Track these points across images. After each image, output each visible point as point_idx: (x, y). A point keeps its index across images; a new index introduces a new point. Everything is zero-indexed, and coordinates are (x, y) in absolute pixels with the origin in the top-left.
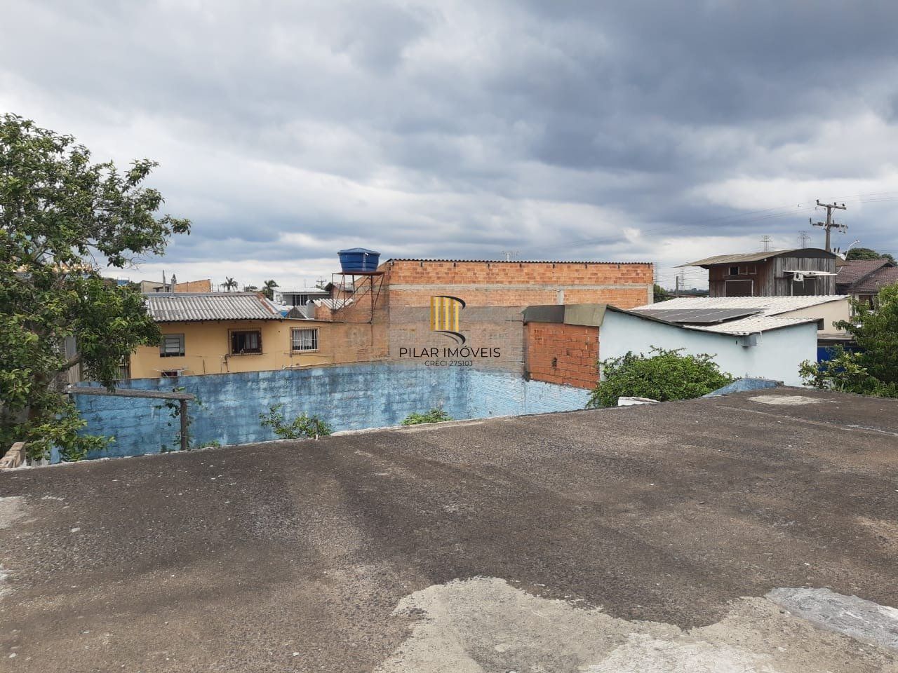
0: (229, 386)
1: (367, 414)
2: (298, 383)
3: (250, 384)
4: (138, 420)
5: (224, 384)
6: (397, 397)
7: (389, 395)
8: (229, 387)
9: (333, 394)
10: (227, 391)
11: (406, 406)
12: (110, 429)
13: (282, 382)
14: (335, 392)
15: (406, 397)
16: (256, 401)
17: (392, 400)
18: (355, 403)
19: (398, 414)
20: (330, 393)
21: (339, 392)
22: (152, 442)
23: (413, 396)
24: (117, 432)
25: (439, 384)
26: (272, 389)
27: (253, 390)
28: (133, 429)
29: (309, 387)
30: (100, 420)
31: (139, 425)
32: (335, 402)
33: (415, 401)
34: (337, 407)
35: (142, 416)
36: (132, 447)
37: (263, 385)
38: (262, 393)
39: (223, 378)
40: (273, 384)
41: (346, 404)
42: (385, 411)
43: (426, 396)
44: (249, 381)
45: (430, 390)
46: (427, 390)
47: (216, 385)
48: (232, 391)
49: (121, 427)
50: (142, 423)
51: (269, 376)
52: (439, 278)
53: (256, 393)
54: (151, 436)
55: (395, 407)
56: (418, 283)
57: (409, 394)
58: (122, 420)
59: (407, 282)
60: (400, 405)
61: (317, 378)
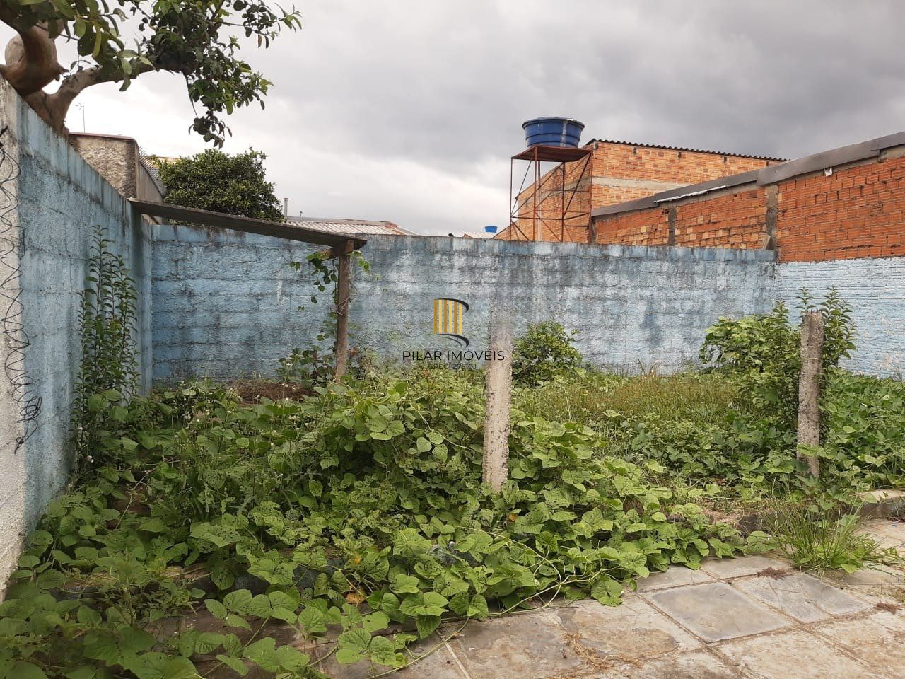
0: (405, 257)
1: (614, 328)
2: (512, 264)
3: (438, 257)
4: (255, 302)
5: (397, 252)
6: (664, 304)
7: (651, 300)
8: (406, 260)
9: (566, 289)
10: (403, 265)
11: (676, 320)
12: (207, 314)
13: (488, 260)
14: (569, 286)
15: (677, 305)
16: (447, 288)
17: (655, 307)
18: (598, 307)
19: (666, 332)
20: (562, 286)
21: (576, 286)
22: (277, 342)
23: (688, 305)
24: (218, 318)
25: (728, 289)
26: (472, 269)
27: (442, 267)
28: (245, 316)
29: (530, 272)
30: (191, 295)
31: (257, 310)
32: (569, 303)
33: (690, 313)
34: (571, 311)
35: (262, 295)
36: (243, 348)
37: (459, 261)
38: (456, 275)
39: (397, 240)
40: (474, 262)
41: (586, 305)
42: (644, 326)
43: (709, 306)
44: (437, 252)
45: (715, 296)
46: (710, 297)
47: (384, 253)
48: (410, 266)
49: (226, 311)
50: (262, 306)
51: (469, 247)
52: (657, 172)
53: (447, 272)
54: (277, 332)
55: (661, 320)
56: (629, 176)
57: (683, 300)
58: (228, 299)
59: (614, 175)
60: (668, 317)
61: (543, 258)
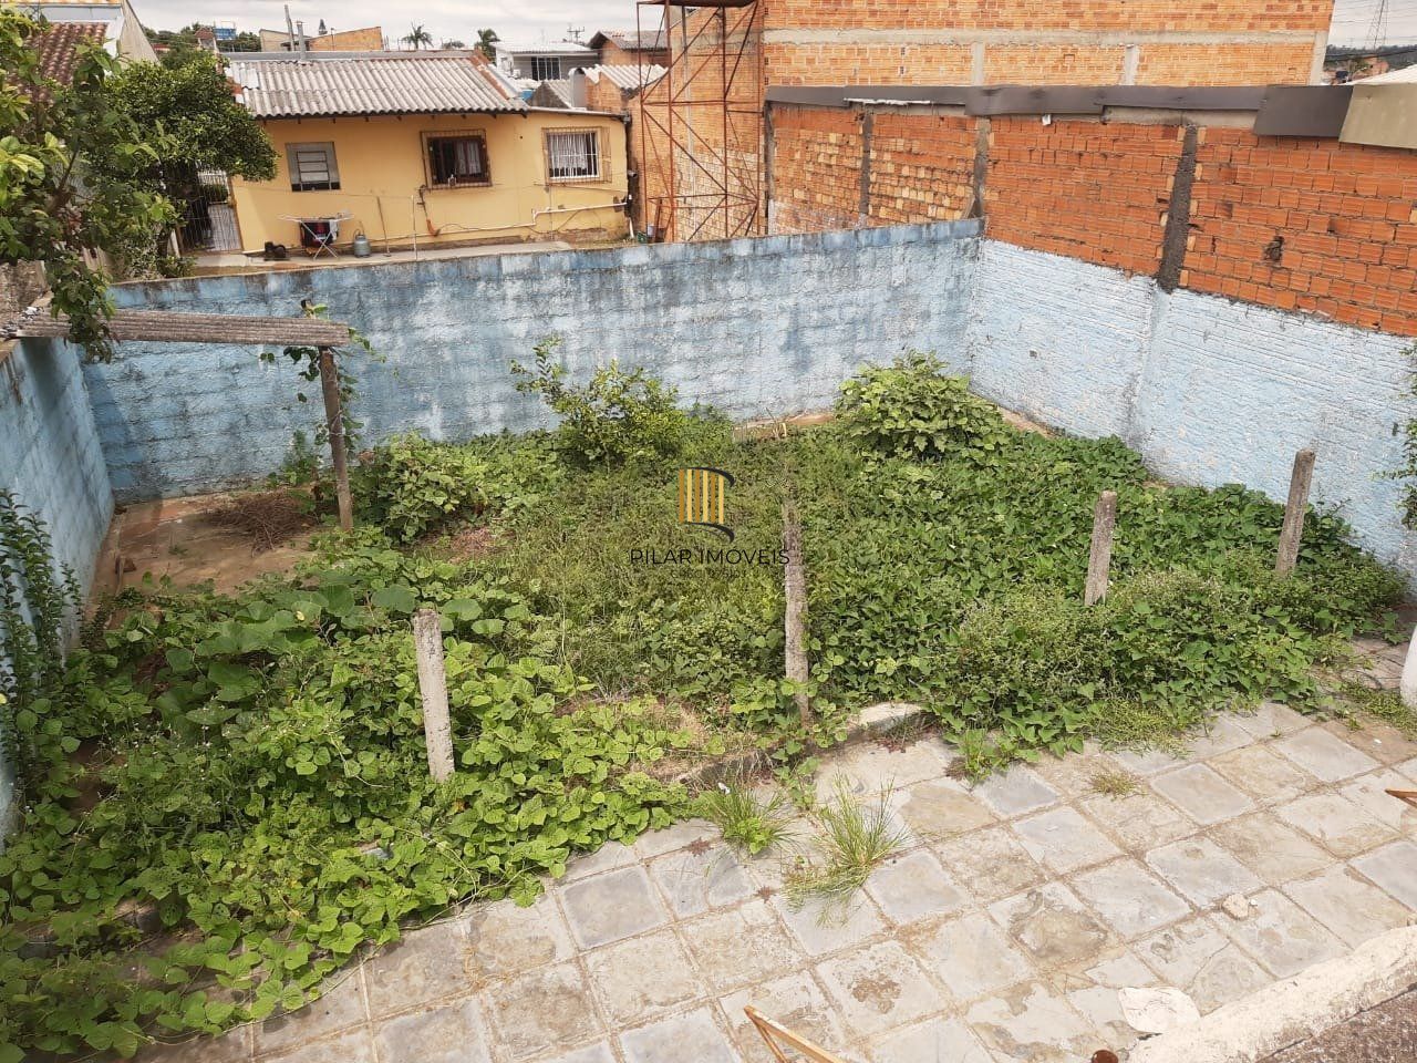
0: (434, 291)
1: (745, 355)
2: (592, 283)
3: (481, 285)
4: (231, 377)
5: (420, 286)
6: (815, 315)
7: (796, 312)
8: (435, 295)
9: (672, 309)
10: (431, 303)
11: (834, 334)
12: (169, 400)
13: (556, 282)
14: (677, 305)
15: (834, 314)
16: (499, 326)
17: (802, 320)
18: (720, 330)
19: (817, 352)
20: (667, 307)
21: (686, 303)
22: (270, 425)
23: (849, 312)
24: (184, 404)
25: (909, 282)
26: (533, 298)
27: (489, 300)
28: (222, 396)
29: (619, 291)
30: (140, 378)
31: (234, 386)
32: (677, 329)
33: (853, 322)
34: (682, 339)
35: (237, 366)
36: (226, 439)
37: (513, 289)
38: (510, 308)
39: (418, 270)
40: (536, 287)
41: (702, 331)
42: (787, 347)
43: (879, 310)
44: (479, 279)
45: (888, 295)
46: (880, 297)
47: (401, 290)
48: (442, 303)
49: (192, 394)
50: (241, 382)
51: (526, 267)
52: (873, 13)
53: (497, 306)
54: (267, 413)
55: (809, 337)
56: (826, 25)
57: (841, 306)
58: (192, 377)
59: (803, 24)
60: (820, 333)
61: (637, 270)
